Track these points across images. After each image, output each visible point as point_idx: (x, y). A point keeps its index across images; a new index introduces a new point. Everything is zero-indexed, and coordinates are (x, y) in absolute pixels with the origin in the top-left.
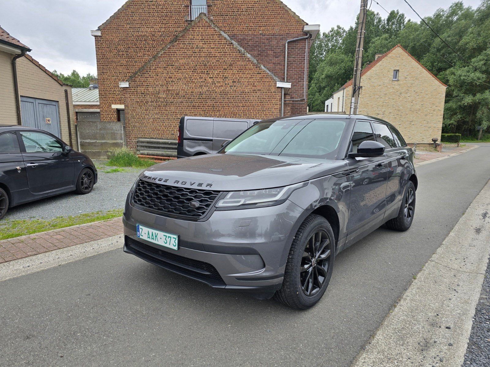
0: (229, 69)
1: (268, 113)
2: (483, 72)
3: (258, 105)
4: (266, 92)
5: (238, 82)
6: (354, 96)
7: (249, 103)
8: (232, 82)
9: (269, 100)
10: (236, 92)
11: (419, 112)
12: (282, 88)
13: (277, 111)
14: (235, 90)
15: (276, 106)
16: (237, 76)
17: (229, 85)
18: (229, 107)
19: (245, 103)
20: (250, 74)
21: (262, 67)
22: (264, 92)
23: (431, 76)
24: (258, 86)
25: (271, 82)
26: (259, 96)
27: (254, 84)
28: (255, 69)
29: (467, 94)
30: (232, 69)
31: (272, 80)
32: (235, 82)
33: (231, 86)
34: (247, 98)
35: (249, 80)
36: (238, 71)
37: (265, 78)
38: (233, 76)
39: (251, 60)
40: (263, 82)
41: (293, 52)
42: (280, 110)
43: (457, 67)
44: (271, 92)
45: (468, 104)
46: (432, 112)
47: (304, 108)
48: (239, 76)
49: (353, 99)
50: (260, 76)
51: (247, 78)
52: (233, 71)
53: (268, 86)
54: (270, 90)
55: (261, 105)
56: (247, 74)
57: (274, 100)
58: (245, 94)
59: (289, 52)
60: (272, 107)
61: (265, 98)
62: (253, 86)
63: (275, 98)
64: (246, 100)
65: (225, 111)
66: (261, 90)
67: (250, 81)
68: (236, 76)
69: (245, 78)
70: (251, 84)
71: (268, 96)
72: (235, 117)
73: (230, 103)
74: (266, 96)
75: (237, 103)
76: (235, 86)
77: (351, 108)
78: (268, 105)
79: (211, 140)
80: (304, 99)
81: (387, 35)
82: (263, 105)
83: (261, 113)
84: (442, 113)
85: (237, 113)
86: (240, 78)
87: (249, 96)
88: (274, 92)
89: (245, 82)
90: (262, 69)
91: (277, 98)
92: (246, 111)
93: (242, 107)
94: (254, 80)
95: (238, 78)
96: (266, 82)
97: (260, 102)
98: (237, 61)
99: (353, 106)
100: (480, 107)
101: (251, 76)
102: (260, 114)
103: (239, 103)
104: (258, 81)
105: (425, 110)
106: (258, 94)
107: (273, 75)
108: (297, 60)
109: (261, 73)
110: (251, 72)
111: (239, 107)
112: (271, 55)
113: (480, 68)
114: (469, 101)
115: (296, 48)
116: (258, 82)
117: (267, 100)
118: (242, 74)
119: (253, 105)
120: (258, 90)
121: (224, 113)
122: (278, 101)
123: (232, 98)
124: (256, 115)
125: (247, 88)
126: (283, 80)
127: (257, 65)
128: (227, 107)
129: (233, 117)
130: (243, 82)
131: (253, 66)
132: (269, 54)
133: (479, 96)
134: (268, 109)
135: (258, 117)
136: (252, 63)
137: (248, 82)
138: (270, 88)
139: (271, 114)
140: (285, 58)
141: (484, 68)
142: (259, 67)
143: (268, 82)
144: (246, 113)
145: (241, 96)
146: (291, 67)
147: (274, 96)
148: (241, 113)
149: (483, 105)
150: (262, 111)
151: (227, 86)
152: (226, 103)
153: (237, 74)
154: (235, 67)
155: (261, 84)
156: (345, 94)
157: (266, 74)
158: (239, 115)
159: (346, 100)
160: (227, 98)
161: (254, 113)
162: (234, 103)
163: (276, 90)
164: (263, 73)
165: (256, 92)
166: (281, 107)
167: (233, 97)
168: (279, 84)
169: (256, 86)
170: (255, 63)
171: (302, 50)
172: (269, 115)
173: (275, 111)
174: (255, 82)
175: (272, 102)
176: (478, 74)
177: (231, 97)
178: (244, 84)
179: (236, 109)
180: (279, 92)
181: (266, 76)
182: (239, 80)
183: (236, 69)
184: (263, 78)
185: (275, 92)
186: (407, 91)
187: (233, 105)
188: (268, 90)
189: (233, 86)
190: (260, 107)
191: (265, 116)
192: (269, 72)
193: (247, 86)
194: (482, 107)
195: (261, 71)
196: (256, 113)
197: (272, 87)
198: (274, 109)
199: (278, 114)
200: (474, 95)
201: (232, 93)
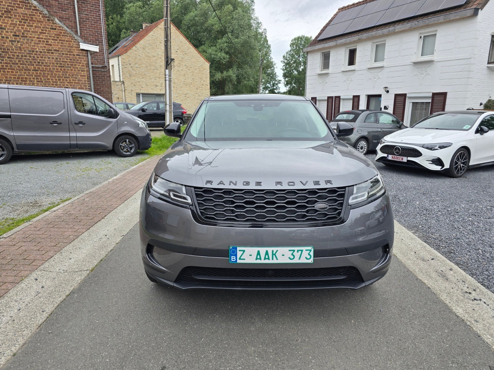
0: (6, 17)
1: (73, 80)
2: (227, 53)
3: (57, 69)
4: (66, 54)
5: (22, 37)
6: (168, 68)
7: (44, 66)
8: (13, 35)
9: (72, 65)
10: (20, 50)
11: (191, 86)
12: (87, 51)
13: (85, 78)
14: (20, 47)
15: (82, 73)
16: (20, 28)
17: (8, 40)
18: (14, 69)
19: (37, 65)
20: (40, 27)
21: (57, 21)
22: (63, 54)
23: (197, 53)
24: (54, 45)
25: (71, 42)
26: (57, 59)
27: (47, 42)
28: (46, 22)
29: (217, 71)
30: (10, 18)
31: (73, 39)
32: (18, 36)
33: (11, 41)
34: (40, 60)
35: (39, 35)
36: (20, 22)
37: (63, 35)
38: (14, 27)
39: (39, 9)
40: (60, 40)
41: (84, 7)
42: (89, 78)
43: (206, 45)
44: (74, 55)
45: (218, 79)
46: (201, 86)
47: (107, 77)
48: (22, 28)
49: (167, 71)
50: (55, 32)
51: (37, 32)
52: (12, 21)
53: (68, 47)
54: (72, 52)
55: (61, 69)
56: (36, 27)
57: (79, 65)
58: (36, 54)
59: (80, 7)
60: (77, 73)
61: (67, 62)
62: (46, 44)
63: (80, 63)
64: (39, 62)
65: (8, 75)
66: (58, 51)
67: (41, 37)
68: (18, 28)
69: (33, 32)
70: (43, 41)
71: (70, 60)
72: (25, 84)
73: (13, 64)
74: (67, 59)
75: (25, 64)
76: (18, 42)
77: (165, 80)
78: (71, 70)
79: (9, 117)
80: (106, 66)
81: (140, 3)
82: (64, 69)
83: (63, 80)
84: (209, 87)
85: (26, 78)
86: (24, 31)
87: (42, 57)
88: (77, 55)
89: (34, 37)
90: (56, 24)
91: (83, 63)
92: (40, 76)
93: (33, 70)
94: (46, 36)
95: (23, 31)
96: (64, 41)
97: (59, 66)
98: (17, 7)
99: (167, 79)
100: (227, 83)
101: (42, 30)
102: (61, 81)
103: (28, 65)
104: (52, 38)
105: (196, 84)
106: (56, 55)
107: (73, 34)
108: (91, 18)
109: (55, 29)
110: (41, 25)
111: (30, 70)
112: (55, 5)
113: (225, 49)
114: (219, 77)
115: (88, 4)
116: (53, 40)
117: (69, 64)
118: (27, 26)
119: (50, 69)
120: (55, 50)
121: (6, 77)
122: (84, 66)
123: (16, 58)
124: (57, 82)
125: (38, 46)
126: (87, 41)
127: (48, 17)
128: (9, 69)
129: (21, 84)
130: (30, 37)
131: (42, 17)
132: (53, 5)
133: (225, 73)
134: (73, 75)
135: (59, 85)
136: (40, 13)
137: (38, 38)
138: (71, 50)
139: (77, 81)
140: (75, 13)
141: (227, 50)
142: (52, 21)
143: (67, 41)
144: (41, 79)
145: (30, 56)
146: (84, 25)
147: (78, 60)
148: (33, 78)
149: (228, 82)
150: (65, 78)
151: (6, 41)
152: (6, 63)
153: (19, 25)
154: (15, 16)
155: (58, 43)
156: (120, 62)
157: (63, 30)
158: (31, 81)
159: (122, 69)
160: (8, 58)
161: (52, 79)
162: (21, 64)
163: (80, 53)
164: (58, 29)
165: (53, 53)
166: (90, 74)
167: (18, 56)
168: (83, 46)
169: (51, 45)
170: (46, 14)
171: (95, 7)
172: (75, 83)
173: (83, 78)
174: (49, 39)
175: (77, 68)
176: (223, 55)
177: (13, 55)
178: (33, 40)
179: (25, 73)
180: (84, 56)
181: (64, 33)
182: (23, 34)
183: (18, 19)
184: (60, 35)
185: (80, 55)
186: (179, 65)
187: (19, 67)
188: (68, 52)
189: (15, 41)
190: (60, 72)
191: (69, 84)
192: (67, 29)
193: (37, 44)
194: (228, 83)
195: (56, 26)
196: (56, 80)
197: (74, 48)
198: (81, 76)
199: (87, 82)
200: (222, 72)
201: (15, 51)
